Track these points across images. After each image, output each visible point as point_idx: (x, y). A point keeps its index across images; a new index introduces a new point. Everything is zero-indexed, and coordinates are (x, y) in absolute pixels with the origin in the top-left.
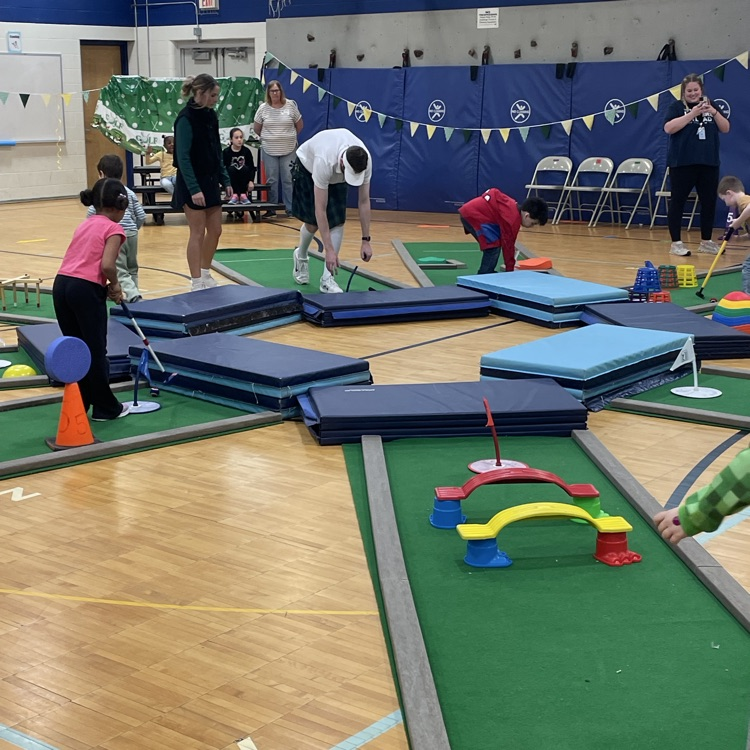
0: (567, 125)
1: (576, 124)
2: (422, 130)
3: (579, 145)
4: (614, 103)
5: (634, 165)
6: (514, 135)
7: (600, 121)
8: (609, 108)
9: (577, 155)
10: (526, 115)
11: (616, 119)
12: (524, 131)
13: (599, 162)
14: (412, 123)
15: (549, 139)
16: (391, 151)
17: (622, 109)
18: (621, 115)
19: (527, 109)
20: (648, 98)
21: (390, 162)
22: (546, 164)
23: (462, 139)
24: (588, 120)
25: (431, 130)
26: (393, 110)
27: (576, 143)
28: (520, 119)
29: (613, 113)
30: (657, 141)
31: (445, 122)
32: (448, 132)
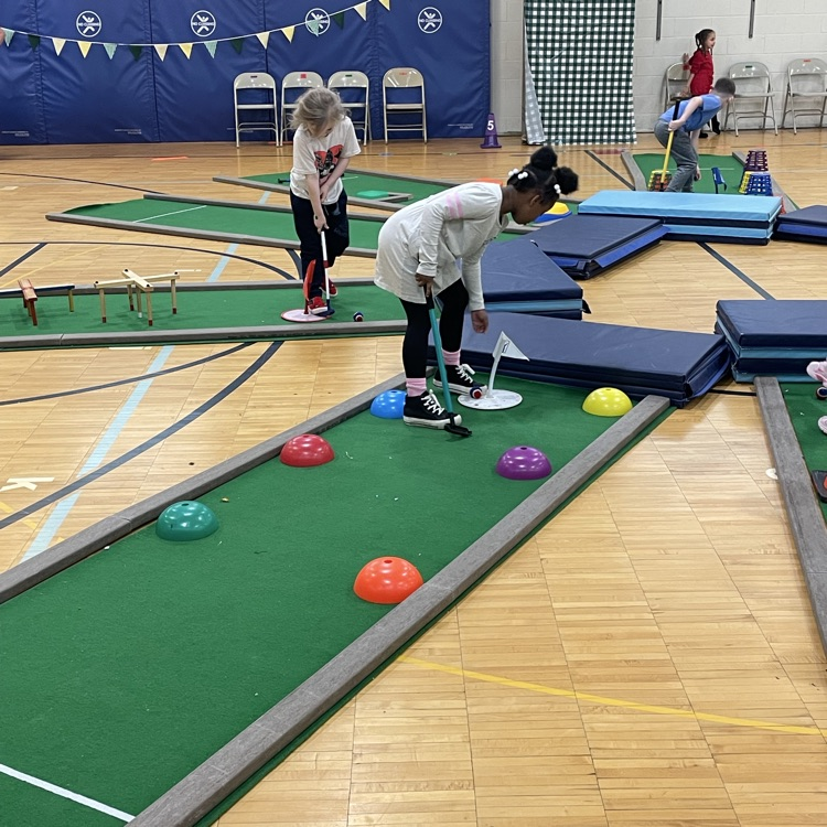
0: (263, 37)
1: (273, 37)
2: (71, 48)
3: (280, 58)
4: (316, 13)
5: (344, 79)
6: (199, 50)
7: (301, 32)
8: (311, 18)
9: (276, 70)
10: (211, 28)
11: (320, 30)
12: (211, 46)
13: (303, 76)
14: (54, 39)
15: (242, 53)
16: (29, 74)
17: (326, 19)
18: (325, 25)
19: (211, 20)
20: (355, 7)
21: (31, 87)
22: (242, 81)
23: (130, 57)
24: (289, 32)
25: (85, 47)
26: (22, 23)
27: (273, 57)
28: (204, 32)
29: (316, 23)
30: (368, 52)
31: (103, 37)
32: (110, 49)
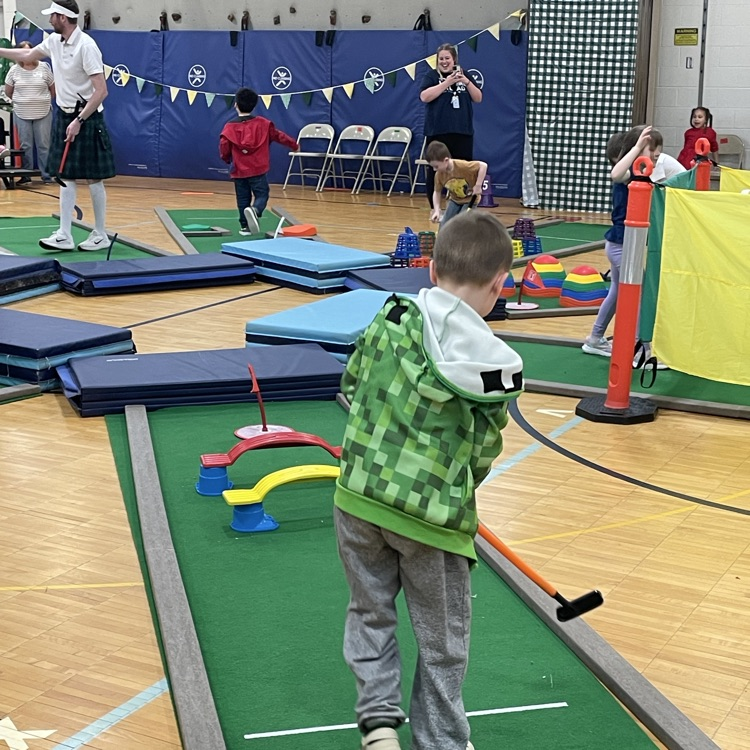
0: (328, 92)
1: (337, 92)
2: (183, 96)
3: (340, 113)
4: (373, 71)
5: (393, 133)
6: (276, 101)
7: (360, 88)
8: (369, 76)
9: (339, 122)
10: (287, 82)
11: (376, 88)
12: (286, 98)
13: (360, 130)
14: (172, 88)
15: (310, 107)
16: (152, 116)
17: (381, 77)
18: (380, 83)
19: (288, 76)
20: (406, 68)
21: (151, 127)
22: (309, 131)
23: (224, 105)
24: (349, 88)
25: (192, 95)
26: (152, 74)
27: (337, 111)
28: (282, 85)
29: (372, 81)
30: (415, 110)
31: (206, 88)
32: (210, 97)
